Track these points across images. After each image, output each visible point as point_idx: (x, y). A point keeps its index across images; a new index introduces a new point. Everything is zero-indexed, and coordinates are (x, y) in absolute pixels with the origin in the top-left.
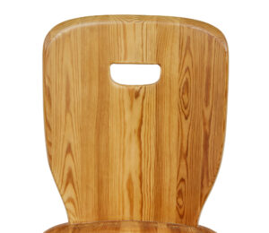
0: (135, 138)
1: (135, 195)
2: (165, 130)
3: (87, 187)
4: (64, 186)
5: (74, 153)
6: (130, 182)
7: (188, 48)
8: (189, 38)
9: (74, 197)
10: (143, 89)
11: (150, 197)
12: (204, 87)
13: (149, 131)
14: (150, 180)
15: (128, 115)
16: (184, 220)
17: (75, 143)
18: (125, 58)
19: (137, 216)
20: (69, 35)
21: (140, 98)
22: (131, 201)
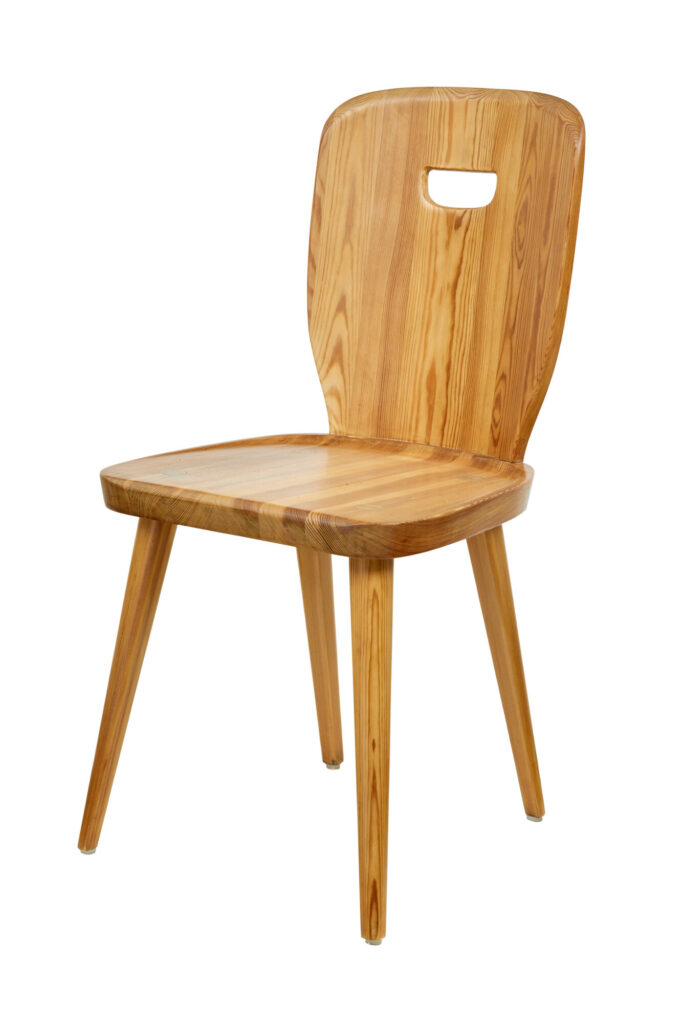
0: (447, 299)
1: (437, 399)
2: (491, 287)
3: (365, 374)
4: (326, 366)
5: (349, 313)
6: (432, 376)
7: (533, 143)
8: (536, 126)
9: (341, 389)
10: (467, 216)
11: (457, 405)
12: (545, 211)
13: (468, 289)
14: (460, 373)
15: (441, 258)
16: (498, 449)
17: (353, 295)
18: (447, 160)
19: (435, 439)
20: (364, 115)
21: (462, 229)
22: (431, 409)
